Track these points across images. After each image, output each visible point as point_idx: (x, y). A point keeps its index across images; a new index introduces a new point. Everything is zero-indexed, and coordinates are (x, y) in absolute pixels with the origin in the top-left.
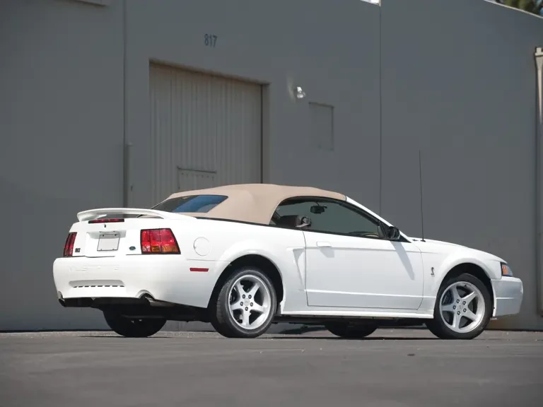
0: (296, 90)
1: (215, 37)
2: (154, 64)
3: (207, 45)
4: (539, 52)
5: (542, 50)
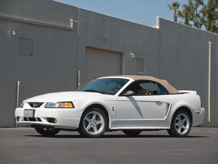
1: (106, 39)
2: (87, 47)
3: (104, 41)
4: (210, 43)
5: (211, 42)
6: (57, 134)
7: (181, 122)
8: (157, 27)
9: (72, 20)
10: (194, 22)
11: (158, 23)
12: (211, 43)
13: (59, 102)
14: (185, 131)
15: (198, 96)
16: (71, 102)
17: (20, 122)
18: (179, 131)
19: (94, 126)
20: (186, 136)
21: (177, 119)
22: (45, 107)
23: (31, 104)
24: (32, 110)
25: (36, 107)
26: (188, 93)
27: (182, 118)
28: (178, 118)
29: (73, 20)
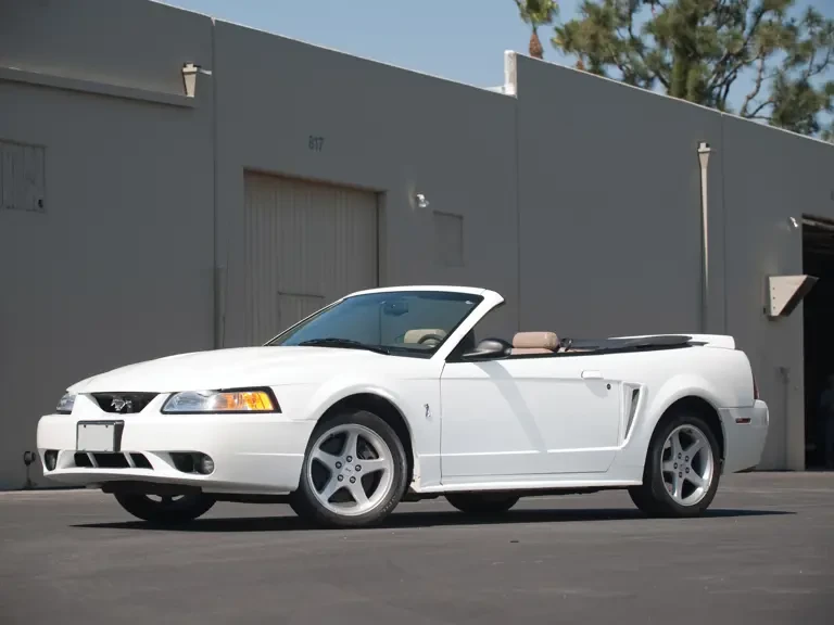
0: (417, 199)
1: (321, 139)
2: (250, 173)
3: (312, 148)
4: (703, 147)
5: (707, 146)
6: (202, 517)
7: (683, 457)
8: (510, 90)
9: (190, 68)
10: (621, 69)
11: (511, 74)
12: (708, 149)
13: (220, 391)
14: (699, 493)
15: (741, 355)
16: (267, 390)
17: (59, 470)
18: (676, 495)
19: (353, 480)
20: (701, 511)
21: (667, 444)
22: (162, 412)
23: (104, 401)
24: (111, 422)
25: (124, 411)
26: (702, 344)
27: (686, 440)
28: (672, 441)
29: (195, 69)
